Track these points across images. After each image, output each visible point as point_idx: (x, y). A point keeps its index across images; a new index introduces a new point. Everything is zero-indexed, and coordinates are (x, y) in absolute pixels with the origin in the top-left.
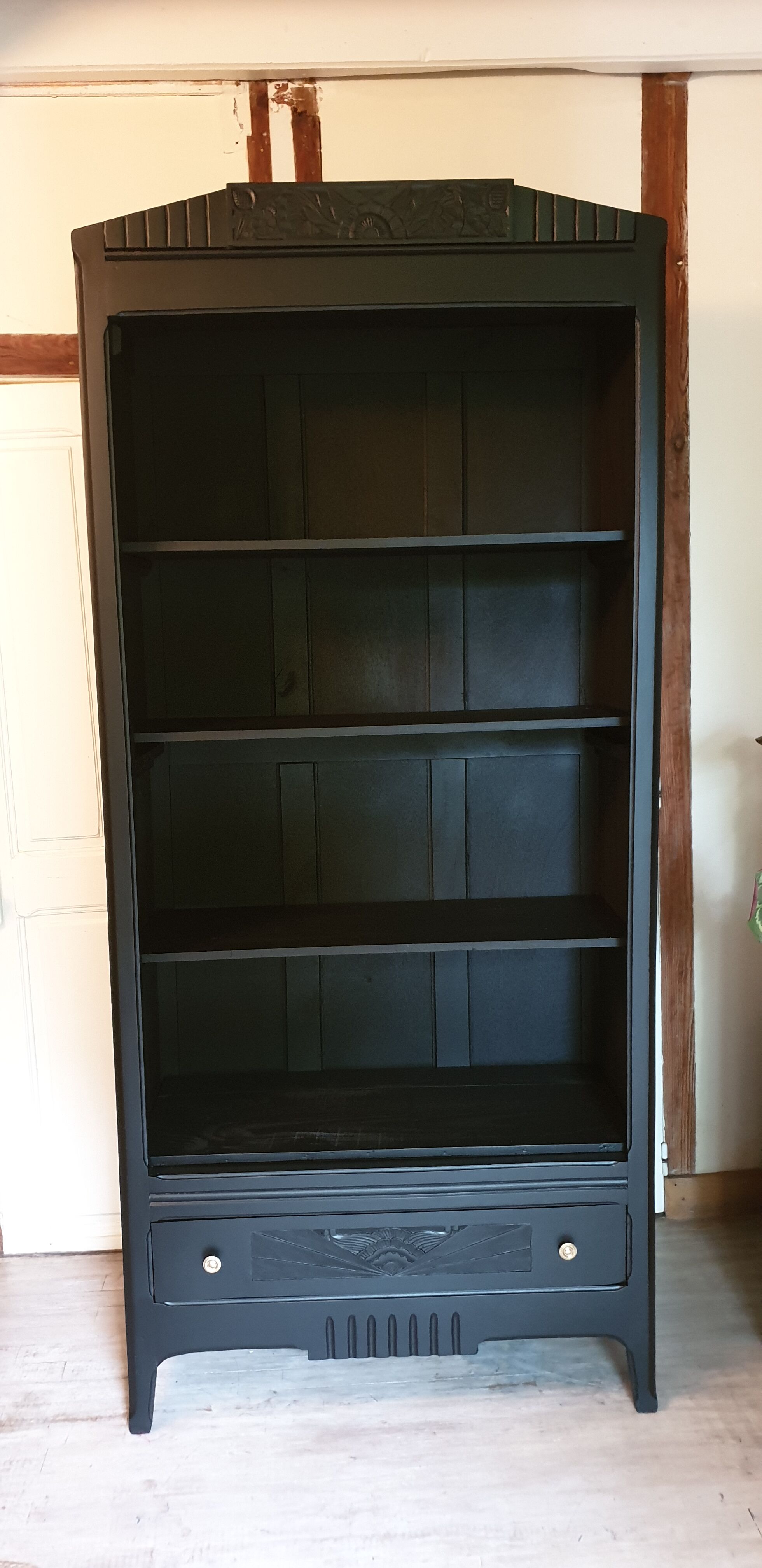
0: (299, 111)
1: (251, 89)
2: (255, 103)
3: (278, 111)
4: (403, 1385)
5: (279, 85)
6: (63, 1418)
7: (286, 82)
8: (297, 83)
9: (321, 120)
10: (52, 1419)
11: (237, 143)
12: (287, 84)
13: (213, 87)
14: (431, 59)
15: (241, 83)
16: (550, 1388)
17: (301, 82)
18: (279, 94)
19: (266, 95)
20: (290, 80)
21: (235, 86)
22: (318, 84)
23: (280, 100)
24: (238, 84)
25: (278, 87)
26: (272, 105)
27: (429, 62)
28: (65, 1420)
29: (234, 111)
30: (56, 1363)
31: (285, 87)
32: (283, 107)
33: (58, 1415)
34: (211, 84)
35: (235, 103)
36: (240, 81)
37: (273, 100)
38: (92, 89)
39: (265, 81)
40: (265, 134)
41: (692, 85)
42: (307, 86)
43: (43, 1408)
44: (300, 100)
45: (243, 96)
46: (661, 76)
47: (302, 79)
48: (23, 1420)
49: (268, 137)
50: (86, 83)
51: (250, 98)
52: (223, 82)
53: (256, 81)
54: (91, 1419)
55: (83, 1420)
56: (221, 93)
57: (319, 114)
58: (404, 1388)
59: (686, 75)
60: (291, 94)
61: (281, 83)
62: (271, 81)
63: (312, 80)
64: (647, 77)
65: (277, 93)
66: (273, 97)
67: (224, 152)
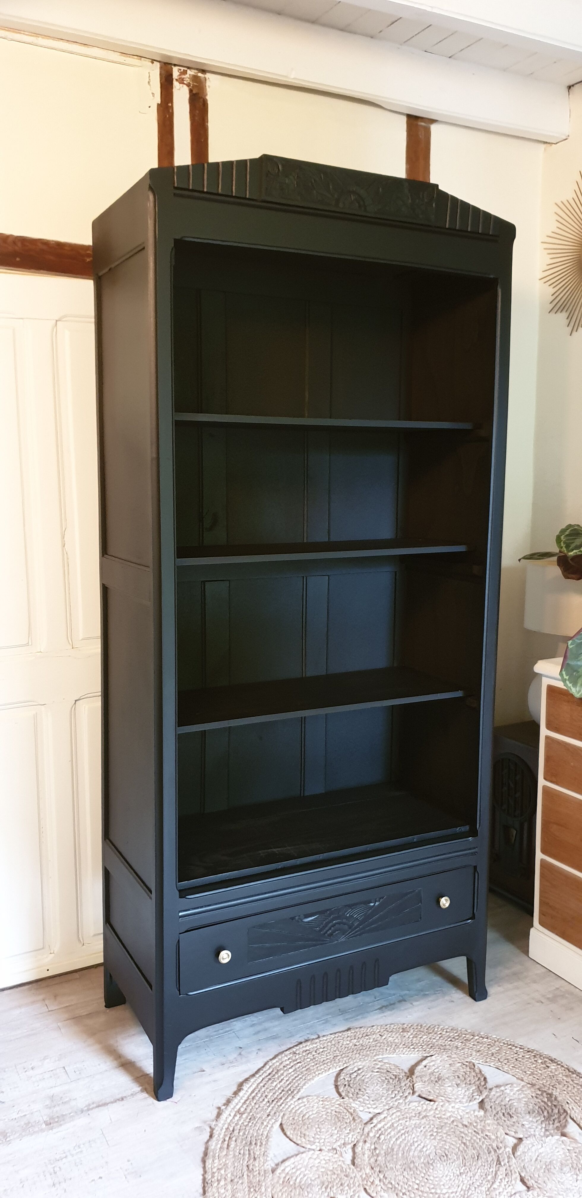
0: (194, 92)
1: (161, 68)
2: (163, 80)
3: (179, 89)
4: (323, 1022)
5: (180, 70)
6: (95, 1105)
7: (186, 69)
8: (193, 71)
9: (209, 102)
10: (86, 1108)
11: (150, 107)
12: (187, 71)
13: (135, 61)
14: (294, 77)
15: (155, 62)
16: (417, 1001)
17: (196, 71)
18: (181, 76)
19: (172, 75)
20: (189, 68)
21: (151, 63)
22: (208, 75)
23: (181, 81)
24: (153, 63)
25: (180, 71)
26: (176, 83)
27: (294, 79)
28: (98, 1106)
29: (149, 82)
30: (55, 1070)
31: (185, 72)
32: (183, 86)
33: (89, 1105)
34: (133, 58)
35: (149, 76)
36: (154, 60)
37: (176, 80)
38: (41, 41)
39: (171, 64)
40: (170, 105)
41: (434, 128)
42: (200, 74)
43: (73, 1103)
44: (195, 84)
45: (155, 71)
46: (417, 118)
47: (197, 69)
48: (63, 1115)
49: (172, 107)
50: (37, 35)
51: (160, 74)
52: (143, 58)
53: (165, 63)
54: (119, 1100)
55: (112, 1102)
56: (140, 66)
57: (208, 98)
58: (323, 1023)
59: (433, 121)
60: (189, 78)
61: (182, 69)
62: (175, 65)
63: (204, 71)
64: (409, 116)
65: (180, 75)
66: (177, 78)
67: (140, 112)
